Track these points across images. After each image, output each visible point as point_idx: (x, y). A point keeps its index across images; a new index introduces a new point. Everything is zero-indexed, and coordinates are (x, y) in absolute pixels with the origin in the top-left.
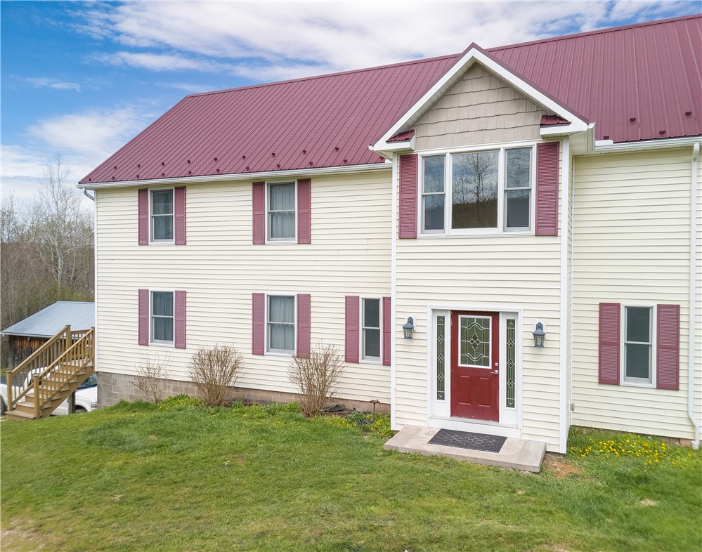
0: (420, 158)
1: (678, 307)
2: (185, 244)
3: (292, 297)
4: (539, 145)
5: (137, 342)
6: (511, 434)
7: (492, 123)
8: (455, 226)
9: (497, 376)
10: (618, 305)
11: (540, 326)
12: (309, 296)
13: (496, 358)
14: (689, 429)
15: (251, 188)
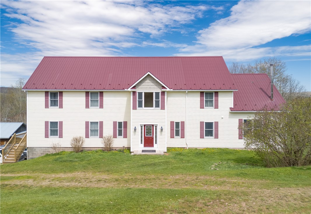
0: (137, 92)
1: (184, 122)
2: (62, 108)
3: (98, 122)
4: (161, 92)
5: (44, 137)
6: (156, 149)
7: (152, 87)
8: (145, 107)
9: (153, 138)
10: (174, 122)
11: (162, 127)
12: (103, 122)
13: (153, 134)
14: (186, 145)
15: (85, 93)
